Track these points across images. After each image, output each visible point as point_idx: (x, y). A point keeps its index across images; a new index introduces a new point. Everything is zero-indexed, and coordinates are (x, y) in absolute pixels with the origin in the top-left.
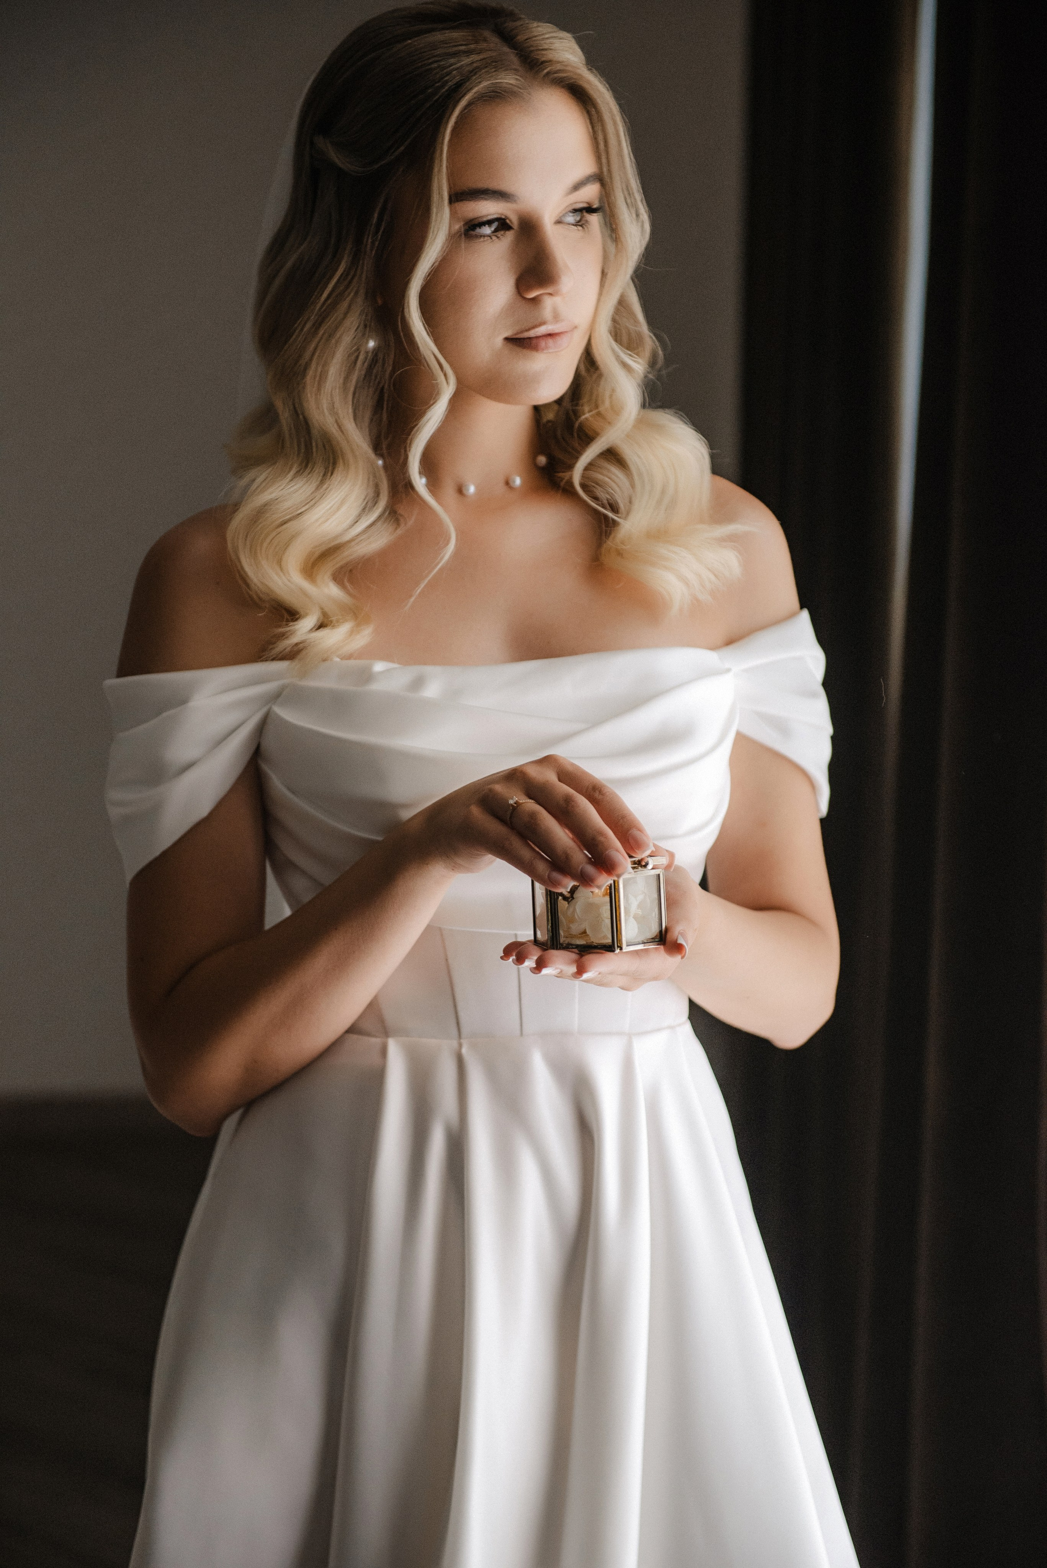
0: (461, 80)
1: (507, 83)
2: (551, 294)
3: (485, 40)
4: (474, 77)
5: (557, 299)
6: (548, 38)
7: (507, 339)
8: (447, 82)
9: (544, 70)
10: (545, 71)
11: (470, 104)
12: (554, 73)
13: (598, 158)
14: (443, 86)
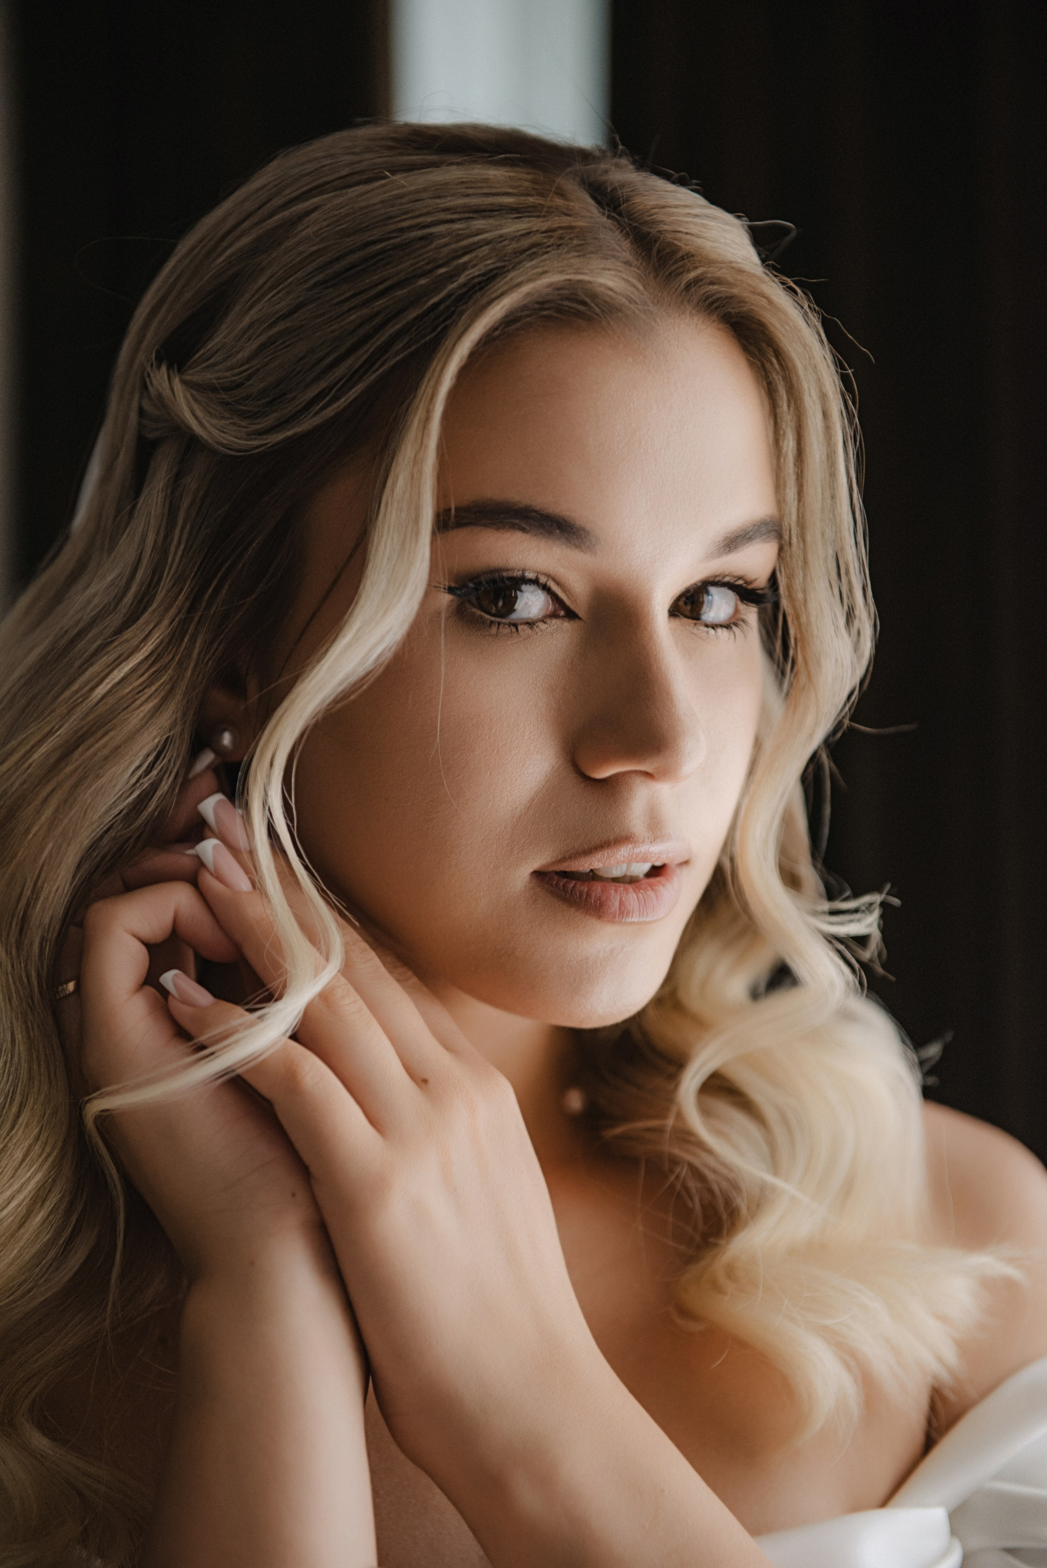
0: (497, 268)
1: (601, 285)
2: (648, 775)
3: (561, 193)
4: (529, 264)
5: (663, 790)
6: (696, 216)
7: (538, 875)
8: (464, 267)
9: (689, 271)
10: (692, 275)
11: (509, 321)
12: (712, 283)
13: (779, 486)
14: (451, 276)
